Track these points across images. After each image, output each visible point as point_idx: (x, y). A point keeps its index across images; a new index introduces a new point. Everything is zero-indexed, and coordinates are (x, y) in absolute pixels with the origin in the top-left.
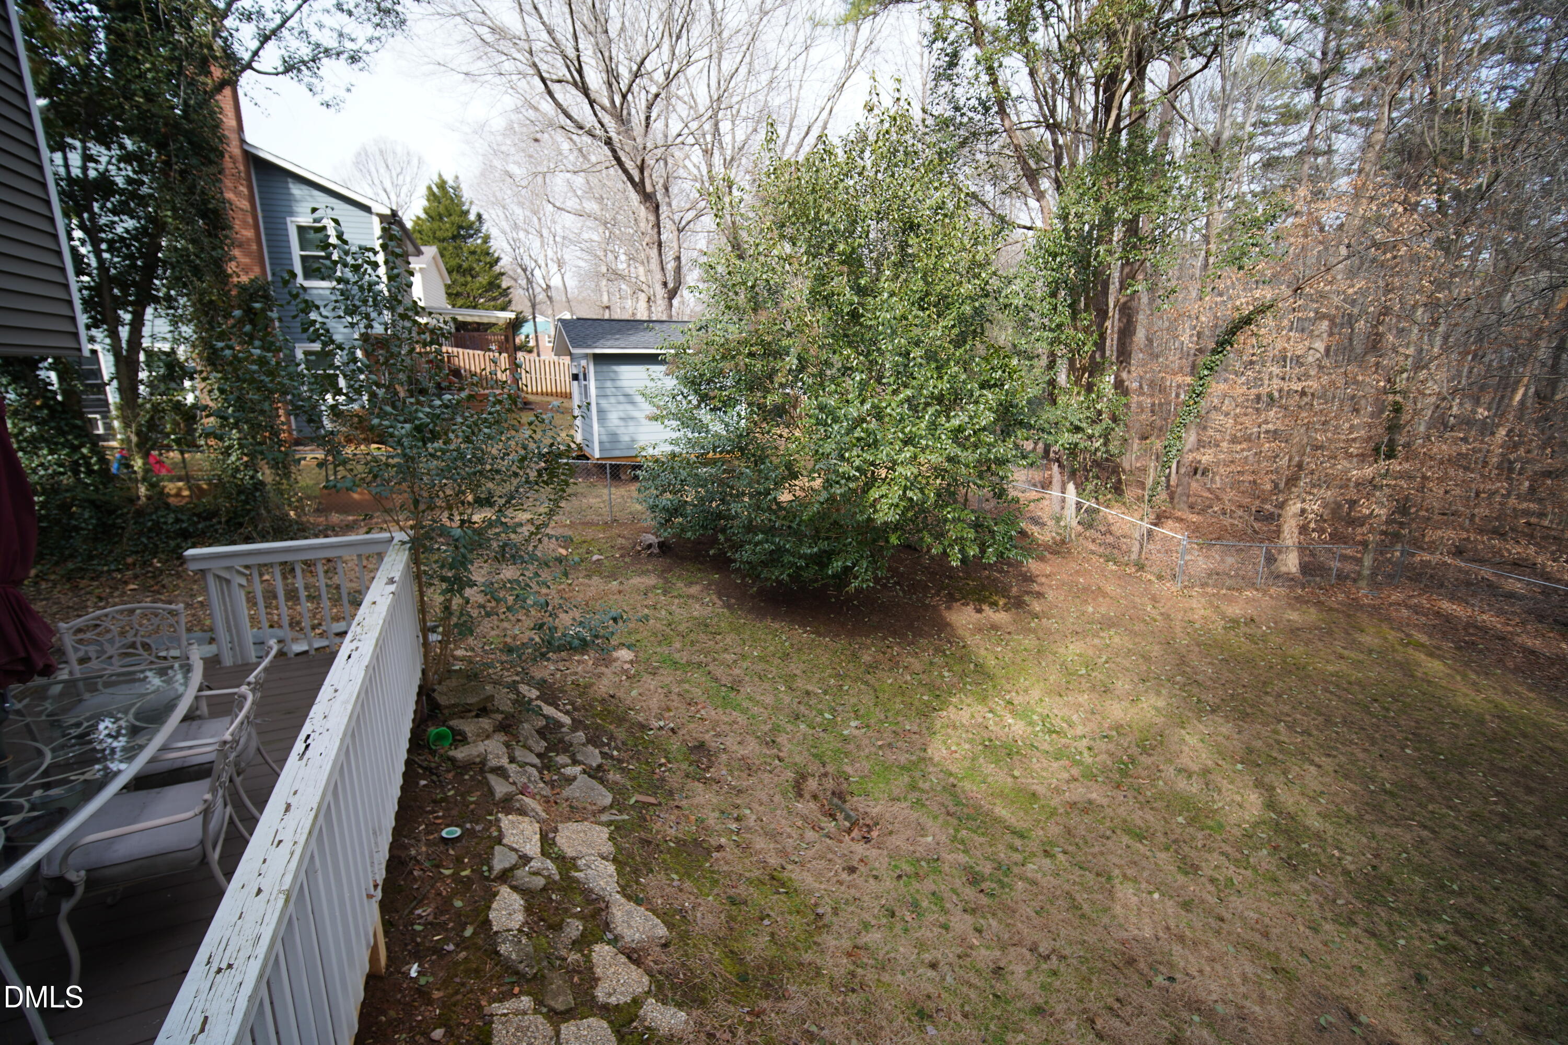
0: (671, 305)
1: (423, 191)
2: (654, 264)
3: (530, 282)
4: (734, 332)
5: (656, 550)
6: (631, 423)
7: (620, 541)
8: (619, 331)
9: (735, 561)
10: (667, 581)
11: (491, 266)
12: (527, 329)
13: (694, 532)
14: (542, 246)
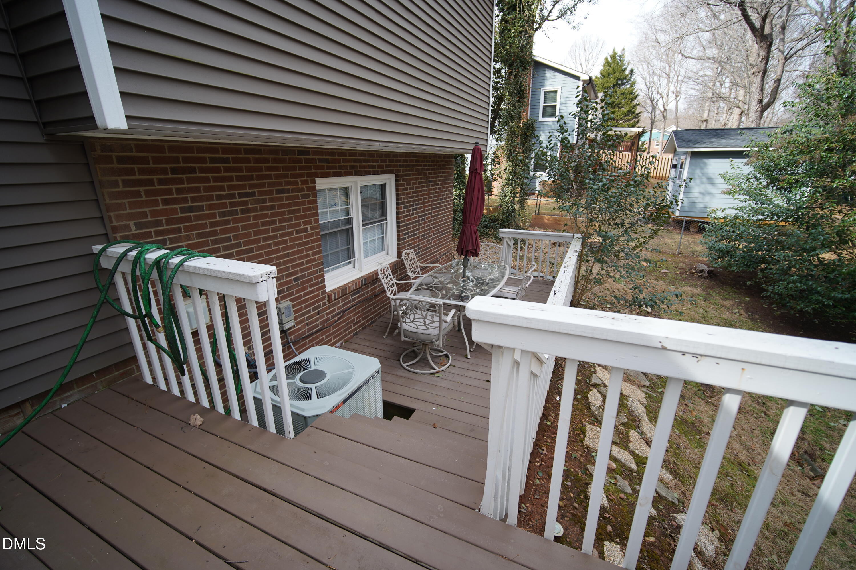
0: (761, 116)
1: (602, 61)
2: (755, 88)
3: (654, 108)
4: (817, 133)
5: (705, 274)
6: (708, 196)
7: (681, 264)
8: (715, 137)
9: (766, 291)
10: (708, 293)
11: (632, 100)
12: (645, 138)
13: (738, 268)
14: (668, 82)
